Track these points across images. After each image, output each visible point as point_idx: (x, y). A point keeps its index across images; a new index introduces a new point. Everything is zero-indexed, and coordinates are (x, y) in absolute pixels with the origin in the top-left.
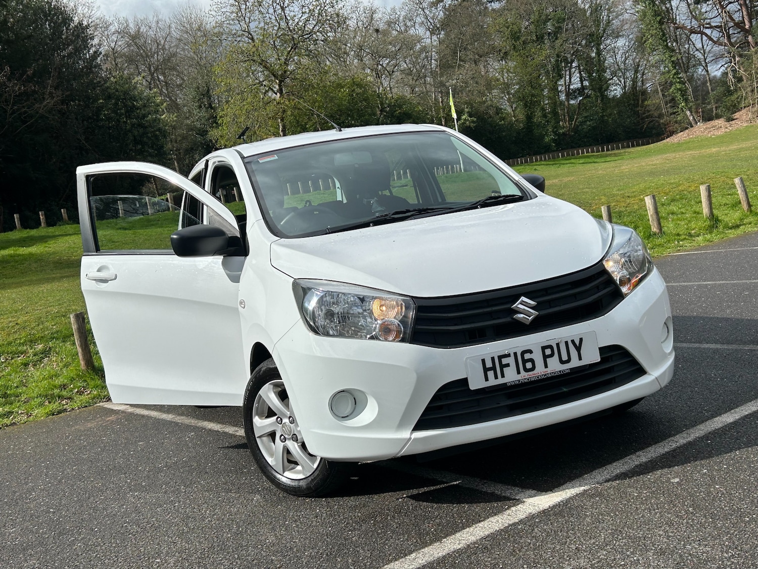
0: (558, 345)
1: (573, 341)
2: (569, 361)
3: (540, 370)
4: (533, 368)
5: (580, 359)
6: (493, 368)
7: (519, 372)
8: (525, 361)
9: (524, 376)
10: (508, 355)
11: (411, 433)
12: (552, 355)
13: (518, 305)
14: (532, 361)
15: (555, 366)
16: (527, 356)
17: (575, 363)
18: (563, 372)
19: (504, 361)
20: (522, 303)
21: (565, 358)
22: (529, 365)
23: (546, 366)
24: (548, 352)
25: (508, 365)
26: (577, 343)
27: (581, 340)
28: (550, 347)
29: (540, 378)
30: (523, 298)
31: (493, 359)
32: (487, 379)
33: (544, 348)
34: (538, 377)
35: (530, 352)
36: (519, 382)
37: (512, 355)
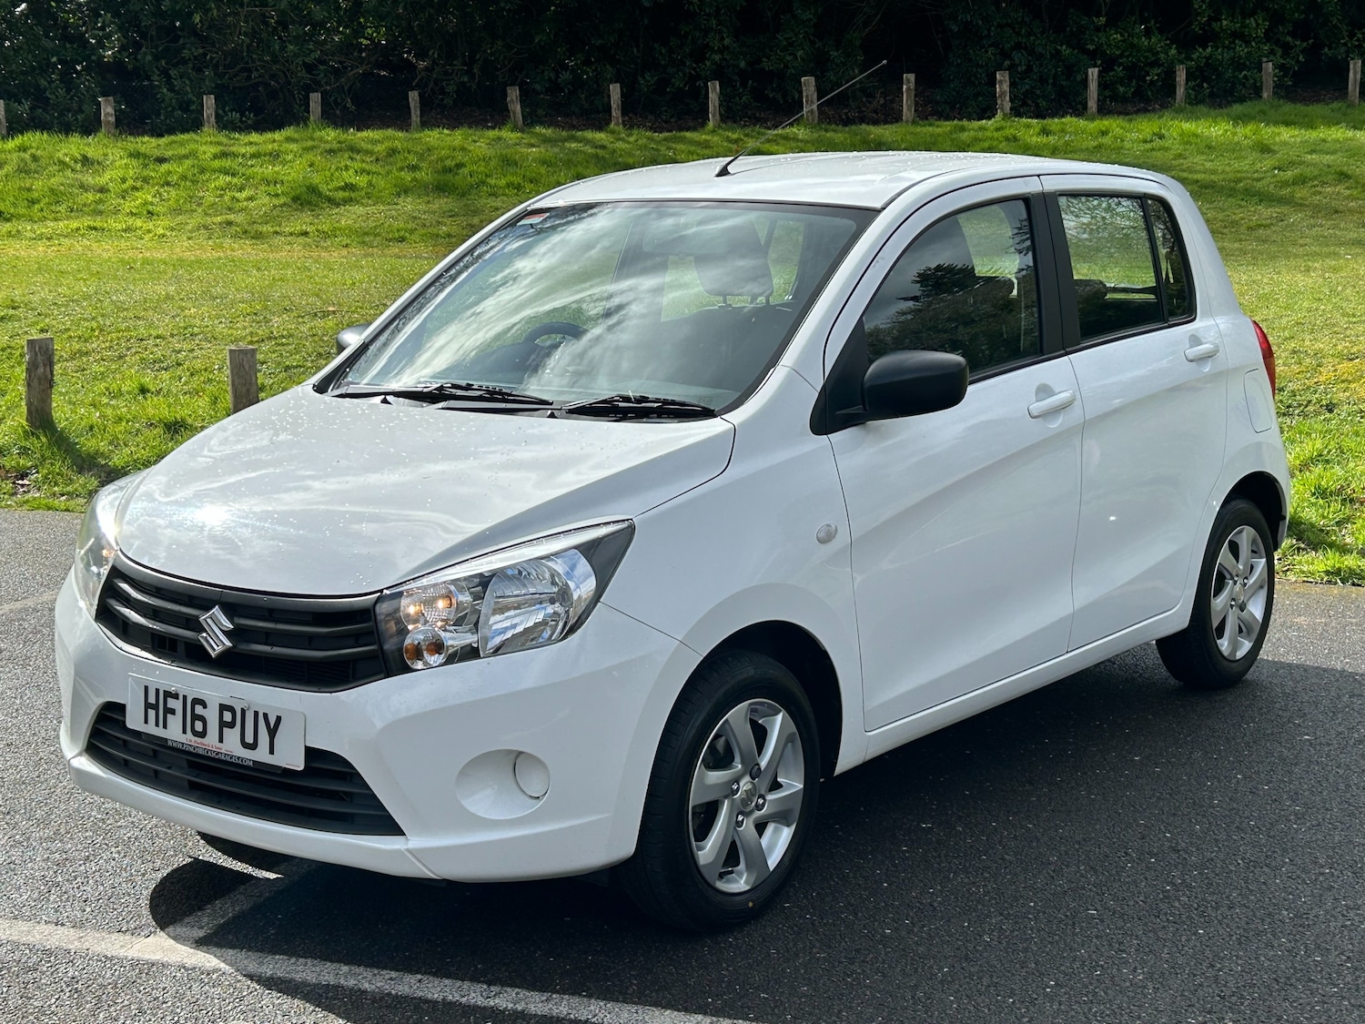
0: (243, 711)
2: (253, 746)
6: (156, 707)
7: (184, 732)
9: (188, 739)
10: (176, 696)
11: (80, 754)
12: (232, 725)
16: (199, 710)
19: (172, 703)
24: (228, 717)
25: (173, 712)
26: (272, 722)
27: (279, 719)
28: (231, 709)
29: (209, 754)
30: (216, 610)
31: (157, 691)
37: (181, 698)
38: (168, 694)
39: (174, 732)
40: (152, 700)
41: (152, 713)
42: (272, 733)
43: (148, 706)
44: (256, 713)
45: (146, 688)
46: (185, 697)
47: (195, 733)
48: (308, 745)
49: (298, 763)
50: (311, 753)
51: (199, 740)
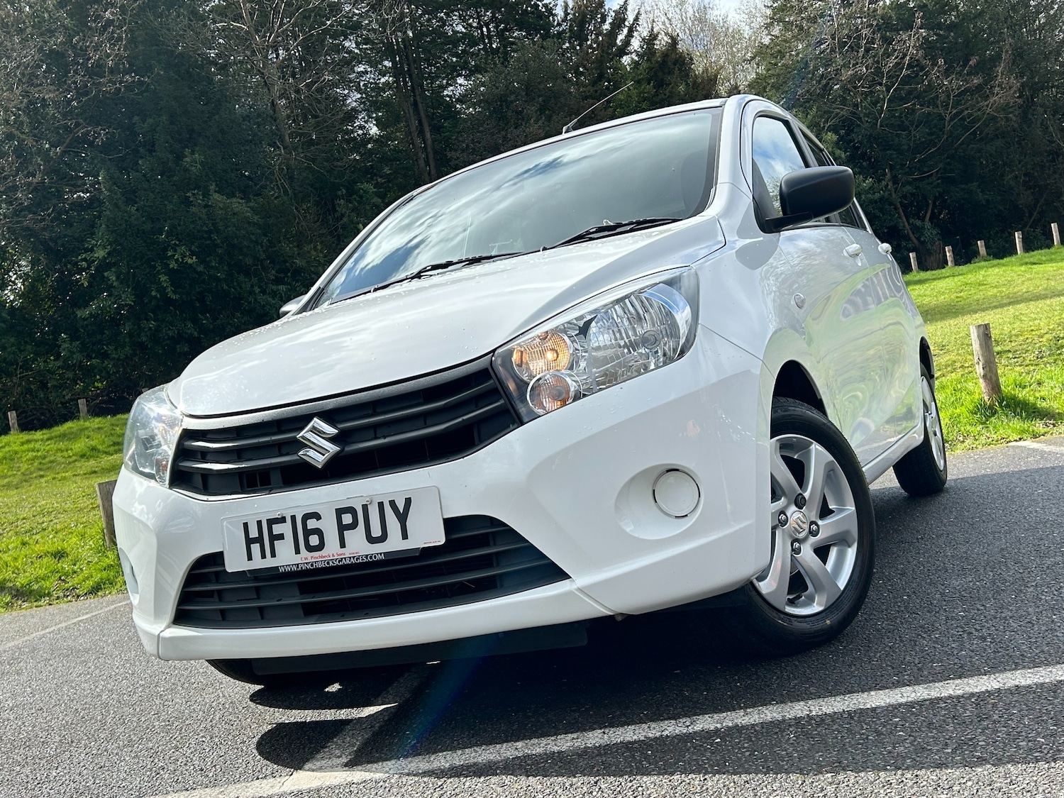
0: (365, 508)
1: (392, 503)
2: (383, 538)
3: (332, 552)
4: (321, 546)
5: (405, 536)
6: (260, 540)
7: (298, 551)
8: (308, 533)
9: (305, 559)
10: (283, 520)
12: (354, 526)
13: (305, 433)
14: (319, 532)
15: (358, 547)
16: (312, 524)
17: (395, 543)
18: (371, 558)
19: (277, 529)
20: (315, 430)
21: (376, 532)
22: (314, 540)
23: (343, 545)
24: (347, 519)
27: (408, 502)
28: (351, 510)
29: (331, 564)
30: (317, 422)
31: (259, 523)
32: (250, 558)
33: (340, 512)
34: (328, 563)
35: (317, 516)
36: (298, 567)
37: (289, 520)
38: (271, 522)
39: (286, 557)
40: (254, 533)
41: (256, 548)
42: (402, 517)
43: (249, 542)
44: (381, 505)
45: (246, 525)
46: (293, 518)
47: (310, 549)
48: (445, 517)
49: (439, 538)
50: (451, 524)
51: (316, 554)
